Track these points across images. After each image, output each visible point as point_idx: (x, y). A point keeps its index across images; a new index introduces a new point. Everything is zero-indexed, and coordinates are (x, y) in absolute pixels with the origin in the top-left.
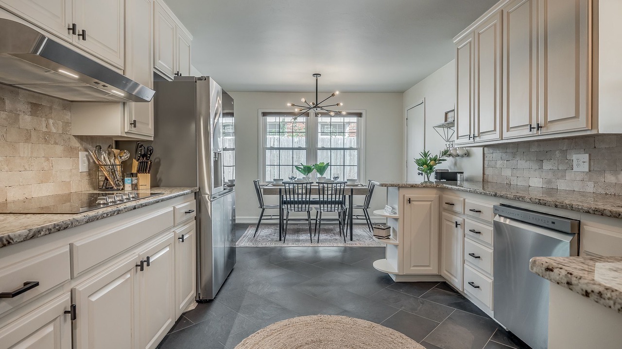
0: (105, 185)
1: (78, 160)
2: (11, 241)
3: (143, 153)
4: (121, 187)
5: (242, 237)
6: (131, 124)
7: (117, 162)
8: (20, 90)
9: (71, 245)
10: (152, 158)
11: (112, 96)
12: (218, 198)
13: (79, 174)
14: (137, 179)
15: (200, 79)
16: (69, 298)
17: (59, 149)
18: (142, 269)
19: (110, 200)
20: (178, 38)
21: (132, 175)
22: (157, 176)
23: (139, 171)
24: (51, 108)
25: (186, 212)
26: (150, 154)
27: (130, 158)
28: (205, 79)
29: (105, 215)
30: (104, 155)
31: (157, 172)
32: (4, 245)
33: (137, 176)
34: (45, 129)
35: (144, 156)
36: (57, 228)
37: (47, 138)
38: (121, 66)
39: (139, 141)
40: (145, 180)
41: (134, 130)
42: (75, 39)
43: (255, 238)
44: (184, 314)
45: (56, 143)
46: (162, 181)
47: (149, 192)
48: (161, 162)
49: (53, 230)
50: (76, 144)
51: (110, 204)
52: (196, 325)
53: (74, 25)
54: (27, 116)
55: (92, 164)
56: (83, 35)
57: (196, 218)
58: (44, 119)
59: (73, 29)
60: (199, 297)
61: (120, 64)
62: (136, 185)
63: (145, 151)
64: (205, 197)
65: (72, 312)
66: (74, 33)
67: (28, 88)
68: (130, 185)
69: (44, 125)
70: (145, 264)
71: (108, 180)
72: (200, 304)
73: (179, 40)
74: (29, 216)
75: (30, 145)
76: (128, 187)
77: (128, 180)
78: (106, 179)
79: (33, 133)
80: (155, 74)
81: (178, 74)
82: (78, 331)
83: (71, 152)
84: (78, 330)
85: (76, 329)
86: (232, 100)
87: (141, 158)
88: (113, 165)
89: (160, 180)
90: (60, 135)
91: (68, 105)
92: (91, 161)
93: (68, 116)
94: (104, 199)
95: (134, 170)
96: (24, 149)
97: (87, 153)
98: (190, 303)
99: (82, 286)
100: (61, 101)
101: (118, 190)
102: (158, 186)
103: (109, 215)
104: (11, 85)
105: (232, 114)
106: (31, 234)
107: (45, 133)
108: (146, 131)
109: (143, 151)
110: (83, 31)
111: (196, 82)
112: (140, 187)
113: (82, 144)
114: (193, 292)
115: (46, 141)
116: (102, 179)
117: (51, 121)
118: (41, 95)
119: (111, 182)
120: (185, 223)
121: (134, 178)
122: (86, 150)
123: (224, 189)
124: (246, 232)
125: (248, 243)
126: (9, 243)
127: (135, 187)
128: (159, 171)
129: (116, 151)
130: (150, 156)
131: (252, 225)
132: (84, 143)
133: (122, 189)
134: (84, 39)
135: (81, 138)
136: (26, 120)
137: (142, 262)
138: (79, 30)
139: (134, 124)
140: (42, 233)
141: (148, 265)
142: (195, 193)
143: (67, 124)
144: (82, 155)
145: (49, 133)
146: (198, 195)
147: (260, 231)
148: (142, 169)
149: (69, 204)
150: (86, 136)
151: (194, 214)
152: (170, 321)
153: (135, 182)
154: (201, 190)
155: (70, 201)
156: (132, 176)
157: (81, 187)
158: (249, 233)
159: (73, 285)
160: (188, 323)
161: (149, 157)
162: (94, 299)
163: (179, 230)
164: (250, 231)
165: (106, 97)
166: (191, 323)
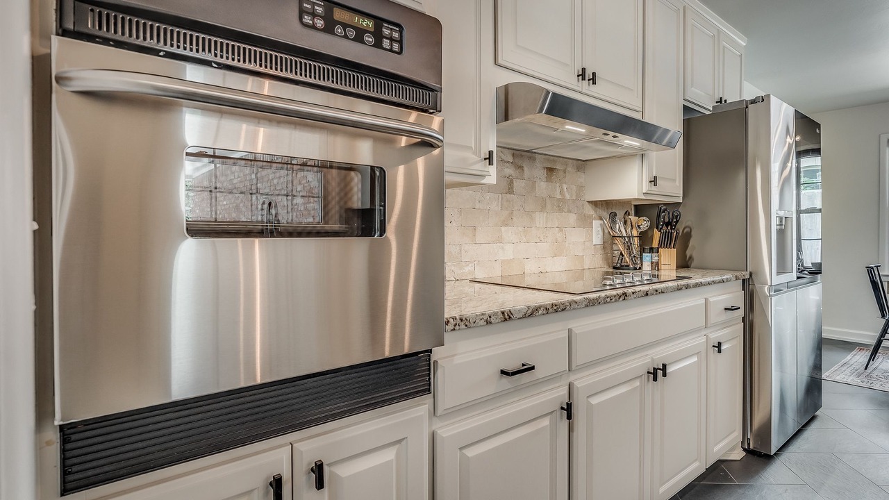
0: (619, 262)
1: (592, 231)
2: (511, 316)
3: (667, 220)
4: (639, 266)
5: (840, 364)
6: (650, 182)
7: (635, 233)
8: (537, 156)
9: (570, 331)
10: (680, 227)
11: (627, 147)
12: (786, 292)
13: (593, 247)
14: (658, 256)
15: (753, 102)
16: (566, 392)
17: (572, 218)
18: (655, 379)
19: (618, 281)
20: (721, 48)
21: (652, 250)
22: (687, 252)
23: (660, 246)
24: (565, 171)
25: (726, 309)
26: (677, 222)
27: (651, 228)
28: (763, 100)
29: (608, 300)
30: (619, 224)
31: (685, 246)
32: (506, 320)
33: (658, 252)
34: (559, 196)
35: (667, 224)
36: (555, 308)
37: (561, 206)
38: (638, 106)
39: (661, 204)
40: (668, 257)
41: (654, 189)
42: (584, 86)
43: (869, 370)
44: (720, 462)
45: (569, 211)
46: (693, 259)
47: (674, 274)
48: (692, 233)
49: (550, 310)
50: (589, 210)
51: (618, 286)
52: (739, 486)
53: (584, 70)
54: (542, 183)
55: (607, 235)
56: (593, 79)
57: (744, 320)
58: (558, 185)
59: (582, 75)
60: (749, 444)
61: (637, 105)
62: (657, 264)
63: (669, 217)
64: (762, 289)
65: (568, 410)
66: (584, 79)
67: (544, 153)
68: (650, 263)
69: (558, 191)
70: (660, 373)
71: (623, 256)
72: (750, 455)
73: (724, 50)
74: (534, 291)
75: (545, 213)
76: (647, 267)
77: (647, 256)
78: (621, 254)
79: (548, 201)
80: (685, 107)
81: (721, 102)
82: (575, 435)
83: (585, 222)
84: (575, 433)
85: (573, 432)
86: (818, 126)
87: (665, 228)
88: (629, 237)
89: (691, 257)
90: (574, 201)
91: (582, 165)
92: (606, 231)
93: (581, 178)
94: (610, 279)
95: (655, 245)
96: (540, 219)
97: (601, 222)
98: (733, 449)
99: (582, 381)
100: (575, 161)
101: (635, 269)
102: (688, 267)
103: (613, 300)
104: (528, 151)
105: (817, 151)
106: (529, 311)
107: (559, 200)
108: (672, 189)
109: (666, 217)
110: (594, 74)
111: (747, 107)
112: (663, 267)
113: (596, 212)
114: (738, 434)
115: (560, 210)
116: (617, 253)
117: (565, 187)
118: (555, 158)
119: (627, 259)
120: (725, 325)
121: (654, 255)
122: (601, 219)
123: (798, 278)
124: (849, 357)
125: (851, 378)
126: (510, 318)
127: (656, 266)
128: (690, 245)
129: (633, 218)
130: (676, 224)
131: (862, 346)
132: (598, 210)
133: (640, 268)
134: (594, 83)
135: (595, 204)
136: (542, 187)
137: (655, 370)
138: (589, 75)
139: (654, 181)
140: (540, 312)
141: (664, 375)
142: (744, 280)
143: (581, 188)
144: (597, 224)
145: (563, 200)
146: (748, 285)
147: (880, 359)
148: (666, 242)
149: (581, 282)
150: (601, 201)
151: (741, 313)
152: (696, 464)
153: (655, 259)
154: (753, 276)
155: (583, 279)
156: (653, 252)
157: (595, 262)
158: (854, 360)
159: (572, 378)
160: (726, 478)
161: (675, 226)
162: (595, 401)
163: (716, 336)
164: (857, 357)
165: (619, 150)
166: (731, 480)
